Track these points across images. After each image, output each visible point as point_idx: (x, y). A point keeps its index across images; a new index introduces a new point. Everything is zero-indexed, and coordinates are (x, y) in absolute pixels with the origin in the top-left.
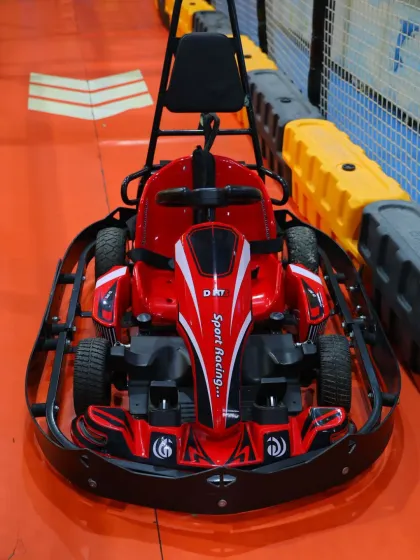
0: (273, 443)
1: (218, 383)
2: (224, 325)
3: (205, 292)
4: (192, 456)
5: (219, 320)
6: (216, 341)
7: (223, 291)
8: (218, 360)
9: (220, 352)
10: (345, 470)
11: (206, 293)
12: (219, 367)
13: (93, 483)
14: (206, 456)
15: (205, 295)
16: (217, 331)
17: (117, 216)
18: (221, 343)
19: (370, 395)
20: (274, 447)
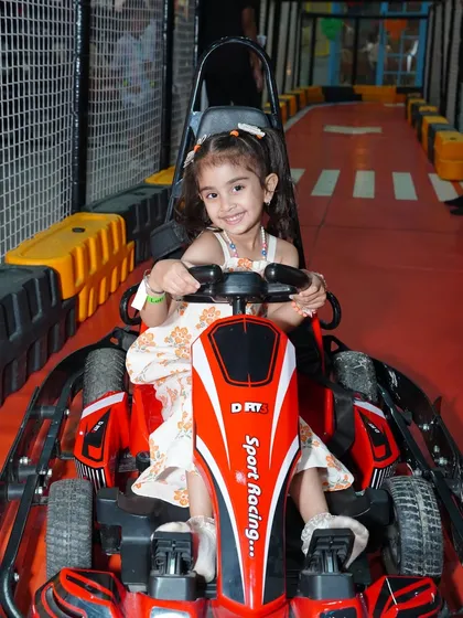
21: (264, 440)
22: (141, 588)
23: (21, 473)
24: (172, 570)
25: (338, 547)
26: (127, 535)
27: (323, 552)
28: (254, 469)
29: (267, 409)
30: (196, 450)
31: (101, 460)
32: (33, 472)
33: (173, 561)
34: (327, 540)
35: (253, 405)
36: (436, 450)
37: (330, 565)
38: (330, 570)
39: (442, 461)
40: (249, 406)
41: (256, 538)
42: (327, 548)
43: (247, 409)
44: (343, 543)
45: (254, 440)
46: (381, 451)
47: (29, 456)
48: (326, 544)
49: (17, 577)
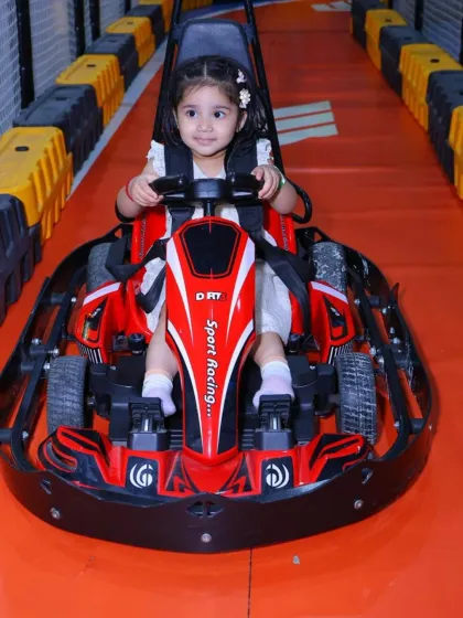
0: (272, 471)
1: (210, 400)
2: (219, 333)
3: (198, 295)
4: (176, 487)
5: (214, 327)
6: (209, 352)
7: (219, 295)
8: (211, 373)
9: (213, 364)
10: (358, 504)
11: (199, 297)
12: (211, 381)
13: (56, 514)
14: (193, 486)
15: (198, 298)
16: (211, 340)
17: (119, 234)
18: (214, 353)
19: (397, 425)
20: (274, 476)
21: (222, 320)
22: (125, 444)
23: (33, 352)
24: (146, 429)
25: (280, 410)
26: (116, 402)
27: (269, 413)
28: (213, 347)
29: (227, 297)
30: (167, 332)
31: (98, 340)
32: (43, 351)
33: (147, 422)
34: (271, 404)
35: (214, 294)
36: (392, 331)
37: (275, 423)
38: (275, 428)
39: (396, 341)
40: (211, 295)
41: (213, 402)
42: (272, 410)
43: (209, 297)
44: (286, 406)
45: (214, 323)
46: (338, 331)
47: (40, 338)
48: (272, 407)
49: (25, 435)
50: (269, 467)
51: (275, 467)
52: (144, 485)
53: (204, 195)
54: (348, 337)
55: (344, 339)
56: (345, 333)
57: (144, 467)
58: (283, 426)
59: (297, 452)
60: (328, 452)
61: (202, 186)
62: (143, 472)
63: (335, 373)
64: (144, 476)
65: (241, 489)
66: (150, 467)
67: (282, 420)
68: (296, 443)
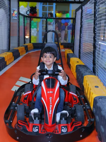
0: (63, 129)
1: (50, 113)
4: (43, 132)
5: (51, 98)
7: (52, 92)
8: (51, 108)
9: (51, 106)
10: (81, 136)
11: (48, 92)
13: (18, 138)
15: (48, 93)
16: (51, 101)
18: (51, 104)
19: (88, 120)
20: (63, 130)
21: (53, 98)
22: (32, 123)
23: (13, 105)
26: (30, 114)
27: (62, 117)
31: (27, 102)
32: (15, 105)
33: (37, 118)
38: (63, 120)
40: (51, 92)
44: (66, 115)
46: (75, 101)
47: (14, 102)
48: (63, 115)
49: (11, 121)
50: (62, 128)
51: (64, 128)
52: (36, 131)
53: (49, 73)
54: (77, 103)
55: (76, 103)
56: (77, 102)
57: (36, 127)
58: (65, 120)
59: (68, 125)
60: (75, 125)
61: (49, 71)
62: (36, 128)
63: (75, 109)
64: (36, 129)
65: (56, 132)
66: (37, 127)
67: (65, 118)
68: (68, 123)
